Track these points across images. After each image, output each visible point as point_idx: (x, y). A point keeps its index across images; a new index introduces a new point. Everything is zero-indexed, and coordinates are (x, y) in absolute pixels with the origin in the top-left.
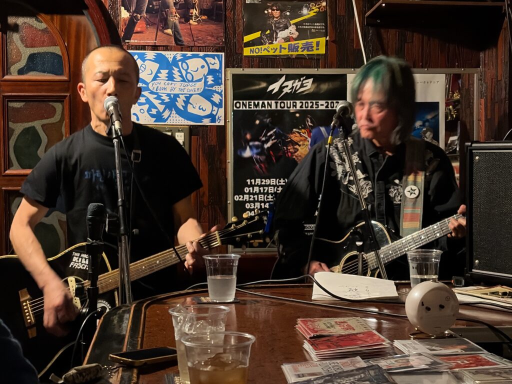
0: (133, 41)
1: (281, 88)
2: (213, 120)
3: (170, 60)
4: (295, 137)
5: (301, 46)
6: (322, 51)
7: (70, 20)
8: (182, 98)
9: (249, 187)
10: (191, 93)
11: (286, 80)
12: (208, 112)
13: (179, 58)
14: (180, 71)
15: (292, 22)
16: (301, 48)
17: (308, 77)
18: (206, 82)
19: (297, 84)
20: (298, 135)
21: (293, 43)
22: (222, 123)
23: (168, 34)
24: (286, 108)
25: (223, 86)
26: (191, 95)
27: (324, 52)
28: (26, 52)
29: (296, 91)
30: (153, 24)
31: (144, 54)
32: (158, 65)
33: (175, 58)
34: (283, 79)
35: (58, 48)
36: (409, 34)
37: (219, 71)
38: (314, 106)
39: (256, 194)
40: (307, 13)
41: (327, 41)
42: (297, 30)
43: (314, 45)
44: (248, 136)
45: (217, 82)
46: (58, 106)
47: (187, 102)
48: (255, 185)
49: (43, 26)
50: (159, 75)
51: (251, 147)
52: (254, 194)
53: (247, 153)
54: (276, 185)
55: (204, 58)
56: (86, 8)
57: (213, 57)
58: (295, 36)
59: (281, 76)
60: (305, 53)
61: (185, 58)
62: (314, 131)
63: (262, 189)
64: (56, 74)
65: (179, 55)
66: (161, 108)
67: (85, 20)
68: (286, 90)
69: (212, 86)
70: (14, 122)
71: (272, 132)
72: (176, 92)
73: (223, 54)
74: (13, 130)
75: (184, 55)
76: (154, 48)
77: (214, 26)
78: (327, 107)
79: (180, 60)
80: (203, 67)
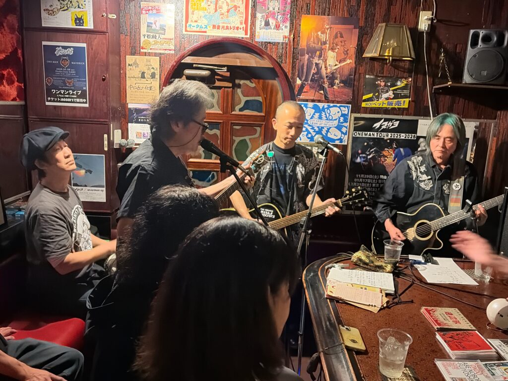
0: (301, 97)
1: (381, 126)
2: (341, 142)
3: (321, 108)
4: (385, 153)
5: (394, 103)
6: (406, 106)
7: (268, 83)
8: (326, 129)
9: (357, 178)
10: (331, 126)
11: (384, 122)
12: (339, 137)
13: (326, 107)
14: (326, 114)
15: (391, 89)
16: (394, 104)
17: (397, 120)
18: (339, 120)
19: (390, 124)
20: (387, 152)
21: (390, 101)
22: (346, 144)
23: (321, 94)
24: (382, 137)
25: (348, 123)
26: (330, 128)
27: (407, 107)
28: (244, 99)
29: (389, 127)
30: (314, 88)
31: (307, 104)
32: (314, 110)
33: (323, 107)
34: (383, 120)
35: (260, 98)
36: (457, 98)
37: (347, 115)
38: (399, 136)
39: (361, 182)
40: (400, 84)
41: (409, 101)
42: (393, 94)
43: (402, 102)
44: (360, 151)
45: (345, 121)
46: (258, 129)
47: (328, 131)
48: (360, 178)
49: (253, 85)
50: (314, 116)
51: (360, 157)
52: (359, 182)
53: (358, 160)
54: (372, 179)
55: (339, 107)
56: (278, 77)
57: (344, 107)
58: (392, 97)
59: (381, 119)
60: (396, 107)
61: (329, 107)
62: (396, 150)
63: (364, 180)
64: (259, 112)
65: (326, 105)
66: (314, 134)
67: (276, 83)
68: (384, 127)
69: (342, 123)
70: (236, 136)
71: (373, 150)
72: (323, 126)
73: (350, 105)
74: (235, 141)
75: (328, 105)
76: (313, 101)
77: (347, 90)
78: (405, 137)
79: (326, 108)
80: (338, 112)
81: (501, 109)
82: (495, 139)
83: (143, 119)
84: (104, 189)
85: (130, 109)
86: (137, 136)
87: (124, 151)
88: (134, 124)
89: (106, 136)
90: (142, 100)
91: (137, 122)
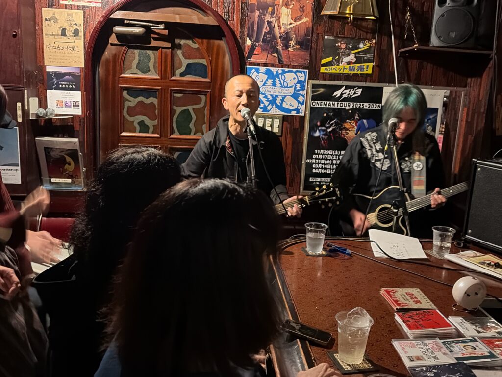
0: (252, 60)
1: (342, 94)
2: (298, 113)
3: (275, 73)
4: (347, 125)
5: (356, 68)
6: (370, 71)
7: (214, 43)
8: (280, 97)
9: (316, 154)
10: (286, 95)
11: (345, 90)
12: (295, 107)
13: (280, 72)
14: (280, 81)
15: (353, 52)
16: (357, 69)
17: (359, 88)
18: (295, 88)
19: (352, 92)
20: (349, 124)
21: (352, 65)
22: (303, 115)
23: (274, 56)
24: (343, 107)
25: (306, 91)
26: (286, 96)
27: (371, 72)
28: (185, 62)
29: (351, 96)
30: (266, 49)
31: (259, 69)
32: (267, 76)
33: (277, 72)
34: (344, 88)
35: (205, 60)
36: (425, 63)
37: (304, 82)
38: (361, 106)
39: (320, 159)
40: (362, 46)
41: (373, 66)
42: (355, 57)
43: (365, 67)
44: (318, 124)
45: (302, 88)
46: (203, 97)
47: (283, 100)
48: (320, 154)
49: (196, 46)
50: (267, 82)
51: (319, 130)
52: (318, 159)
53: (317, 134)
54: (333, 154)
55: (295, 72)
56: (225, 36)
57: (301, 72)
58: (353, 61)
59: (342, 86)
60: (359, 72)
61: (284, 72)
62: (359, 122)
63: (323, 156)
64: (204, 77)
65: (280, 70)
66: (267, 103)
67: (222, 43)
69: (299, 91)
70: (177, 106)
71: (333, 122)
72: (277, 94)
73: (308, 70)
74: (176, 111)
75: (283, 70)
76: (265, 65)
77: (303, 52)
78: (369, 107)
79: (280, 74)
80: (294, 78)
81: (471, 77)
82: (466, 109)
83: (64, 85)
84: (19, 168)
85: (49, 73)
86: (57, 105)
87: (42, 124)
88: (53, 91)
89: (19, 104)
90: (63, 62)
91: (57, 88)
